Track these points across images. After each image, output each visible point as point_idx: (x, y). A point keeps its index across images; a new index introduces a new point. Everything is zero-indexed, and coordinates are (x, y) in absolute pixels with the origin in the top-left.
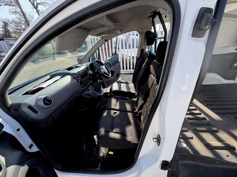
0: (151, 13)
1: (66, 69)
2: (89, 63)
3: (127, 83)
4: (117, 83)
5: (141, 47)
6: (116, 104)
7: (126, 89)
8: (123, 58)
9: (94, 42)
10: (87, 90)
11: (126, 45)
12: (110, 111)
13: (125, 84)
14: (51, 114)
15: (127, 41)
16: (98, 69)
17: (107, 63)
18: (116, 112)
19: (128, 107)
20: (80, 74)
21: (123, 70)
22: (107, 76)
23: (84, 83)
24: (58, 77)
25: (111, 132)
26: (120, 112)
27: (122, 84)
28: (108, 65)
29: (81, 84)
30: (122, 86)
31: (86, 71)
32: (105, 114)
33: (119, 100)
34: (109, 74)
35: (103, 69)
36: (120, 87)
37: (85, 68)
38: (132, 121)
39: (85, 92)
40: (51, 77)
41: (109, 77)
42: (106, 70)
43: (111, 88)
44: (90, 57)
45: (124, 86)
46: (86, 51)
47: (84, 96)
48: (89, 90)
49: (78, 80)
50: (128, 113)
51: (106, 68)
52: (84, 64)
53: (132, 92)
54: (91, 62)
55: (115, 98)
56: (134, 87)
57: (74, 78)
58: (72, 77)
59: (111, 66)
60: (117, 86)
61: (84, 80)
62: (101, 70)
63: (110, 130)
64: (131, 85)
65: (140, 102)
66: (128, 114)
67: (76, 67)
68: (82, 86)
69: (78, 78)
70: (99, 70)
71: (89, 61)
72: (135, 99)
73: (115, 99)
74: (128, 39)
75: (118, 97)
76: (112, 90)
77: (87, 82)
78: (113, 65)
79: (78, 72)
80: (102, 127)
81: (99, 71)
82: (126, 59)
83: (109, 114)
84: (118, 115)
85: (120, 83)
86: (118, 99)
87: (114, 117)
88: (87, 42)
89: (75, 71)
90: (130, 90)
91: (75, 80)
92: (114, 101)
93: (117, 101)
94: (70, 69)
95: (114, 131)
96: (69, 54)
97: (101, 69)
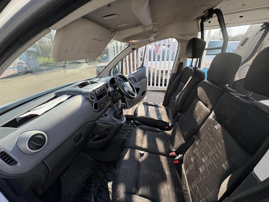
0: (204, 12)
1: (78, 85)
2: (109, 78)
3: (156, 106)
4: (143, 105)
5: (179, 60)
6: (143, 140)
7: (156, 115)
8: (149, 72)
9: (117, 52)
10: (103, 115)
11: (154, 57)
12: (135, 151)
13: (154, 107)
14: (43, 161)
15: (156, 52)
16: (121, 86)
17: (132, 77)
18: (143, 154)
19: (161, 146)
20: (96, 94)
21: (149, 87)
22: (131, 97)
23: (100, 106)
24: (65, 97)
25: (135, 194)
26: (148, 154)
27: (149, 107)
28: (133, 80)
29: (96, 108)
30: (149, 110)
31: (104, 89)
32: (126, 157)
33: (147, 132)
34: (134, 94)
35: (128, 87)
36: (147, 111)
37: (104, 85)
38: (167, 173)
39: (101, 119)
40: (55, 95)
41: (135, 98)
42: (131, 88)
43: (136, 112)
44: (111, 70)
45: (153, 110)
46: (107, 61)
47: (98, 124)
48: (106, 115)
49: (92, 103)
50: (161, 156)
51: (131, 84)
52: (103, 79)
53: (164, 120)
54: (112, 76)
55: (141, 128)
56: (166, 112)
57: (87, 99)
58: (84, 98)
59: (136, 81)
60: (144, 110)
61: (101, 101)
62: (125, 88)
63: (134, 190)
64: (163, 110)
65: (179, 141)
66: (161, 159)
67: (92, 83)
68: (97, 110)
69: (93, 99)
70: (122, 88)
71: (110, 75)
72: (169, 132)
73: (141, 131)
74: (157, 50)
75: (145, 126)
76: (137, 115)
77: (104, 104)
78: (139, 81)
79: (93, 90)
80: (121, 182)
81: (122, 90)
82: (154, 73)
83: (132, 155)
84: (146, 160)
85: (146, 104)
86: (145, 131)
87: (140, 162)
88: (109, 50)
89: (90, 89)
90: (161, 117)
91: (88, 103)
92: (139, 133)
93: (144, 134)
94: (83, 85)
95: (140, 192)
96: (85, 65)
97: (125, 86)
